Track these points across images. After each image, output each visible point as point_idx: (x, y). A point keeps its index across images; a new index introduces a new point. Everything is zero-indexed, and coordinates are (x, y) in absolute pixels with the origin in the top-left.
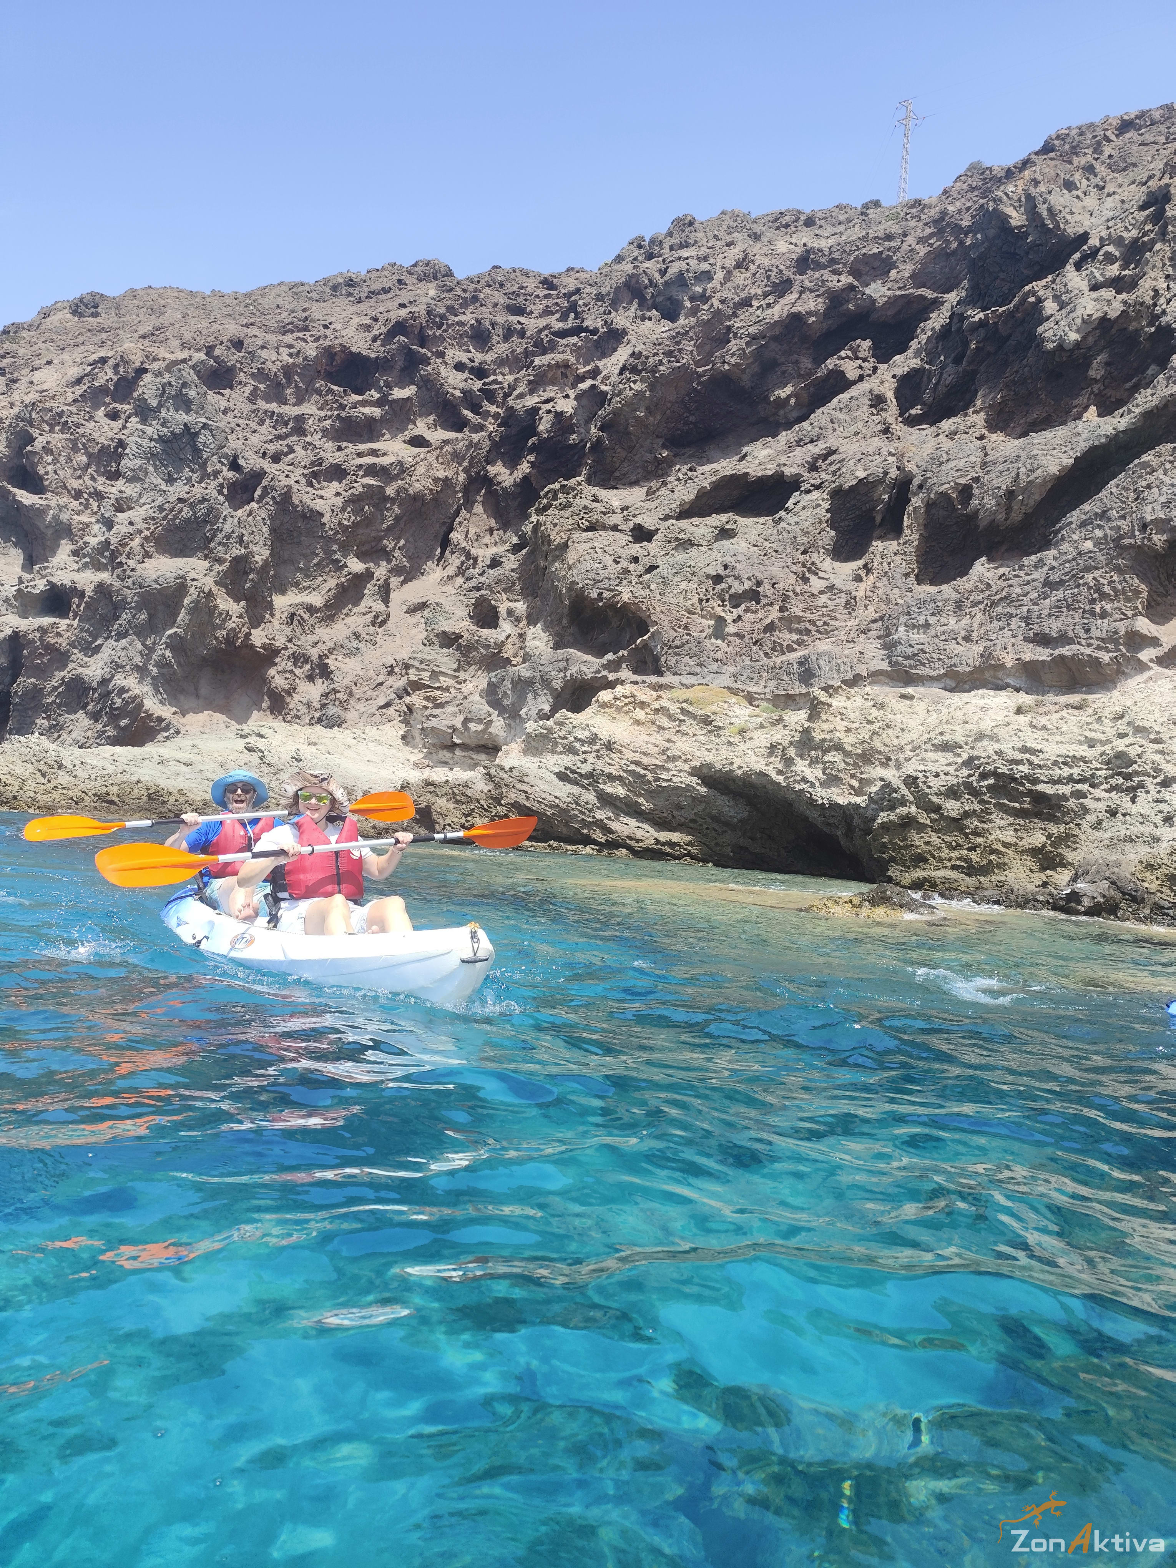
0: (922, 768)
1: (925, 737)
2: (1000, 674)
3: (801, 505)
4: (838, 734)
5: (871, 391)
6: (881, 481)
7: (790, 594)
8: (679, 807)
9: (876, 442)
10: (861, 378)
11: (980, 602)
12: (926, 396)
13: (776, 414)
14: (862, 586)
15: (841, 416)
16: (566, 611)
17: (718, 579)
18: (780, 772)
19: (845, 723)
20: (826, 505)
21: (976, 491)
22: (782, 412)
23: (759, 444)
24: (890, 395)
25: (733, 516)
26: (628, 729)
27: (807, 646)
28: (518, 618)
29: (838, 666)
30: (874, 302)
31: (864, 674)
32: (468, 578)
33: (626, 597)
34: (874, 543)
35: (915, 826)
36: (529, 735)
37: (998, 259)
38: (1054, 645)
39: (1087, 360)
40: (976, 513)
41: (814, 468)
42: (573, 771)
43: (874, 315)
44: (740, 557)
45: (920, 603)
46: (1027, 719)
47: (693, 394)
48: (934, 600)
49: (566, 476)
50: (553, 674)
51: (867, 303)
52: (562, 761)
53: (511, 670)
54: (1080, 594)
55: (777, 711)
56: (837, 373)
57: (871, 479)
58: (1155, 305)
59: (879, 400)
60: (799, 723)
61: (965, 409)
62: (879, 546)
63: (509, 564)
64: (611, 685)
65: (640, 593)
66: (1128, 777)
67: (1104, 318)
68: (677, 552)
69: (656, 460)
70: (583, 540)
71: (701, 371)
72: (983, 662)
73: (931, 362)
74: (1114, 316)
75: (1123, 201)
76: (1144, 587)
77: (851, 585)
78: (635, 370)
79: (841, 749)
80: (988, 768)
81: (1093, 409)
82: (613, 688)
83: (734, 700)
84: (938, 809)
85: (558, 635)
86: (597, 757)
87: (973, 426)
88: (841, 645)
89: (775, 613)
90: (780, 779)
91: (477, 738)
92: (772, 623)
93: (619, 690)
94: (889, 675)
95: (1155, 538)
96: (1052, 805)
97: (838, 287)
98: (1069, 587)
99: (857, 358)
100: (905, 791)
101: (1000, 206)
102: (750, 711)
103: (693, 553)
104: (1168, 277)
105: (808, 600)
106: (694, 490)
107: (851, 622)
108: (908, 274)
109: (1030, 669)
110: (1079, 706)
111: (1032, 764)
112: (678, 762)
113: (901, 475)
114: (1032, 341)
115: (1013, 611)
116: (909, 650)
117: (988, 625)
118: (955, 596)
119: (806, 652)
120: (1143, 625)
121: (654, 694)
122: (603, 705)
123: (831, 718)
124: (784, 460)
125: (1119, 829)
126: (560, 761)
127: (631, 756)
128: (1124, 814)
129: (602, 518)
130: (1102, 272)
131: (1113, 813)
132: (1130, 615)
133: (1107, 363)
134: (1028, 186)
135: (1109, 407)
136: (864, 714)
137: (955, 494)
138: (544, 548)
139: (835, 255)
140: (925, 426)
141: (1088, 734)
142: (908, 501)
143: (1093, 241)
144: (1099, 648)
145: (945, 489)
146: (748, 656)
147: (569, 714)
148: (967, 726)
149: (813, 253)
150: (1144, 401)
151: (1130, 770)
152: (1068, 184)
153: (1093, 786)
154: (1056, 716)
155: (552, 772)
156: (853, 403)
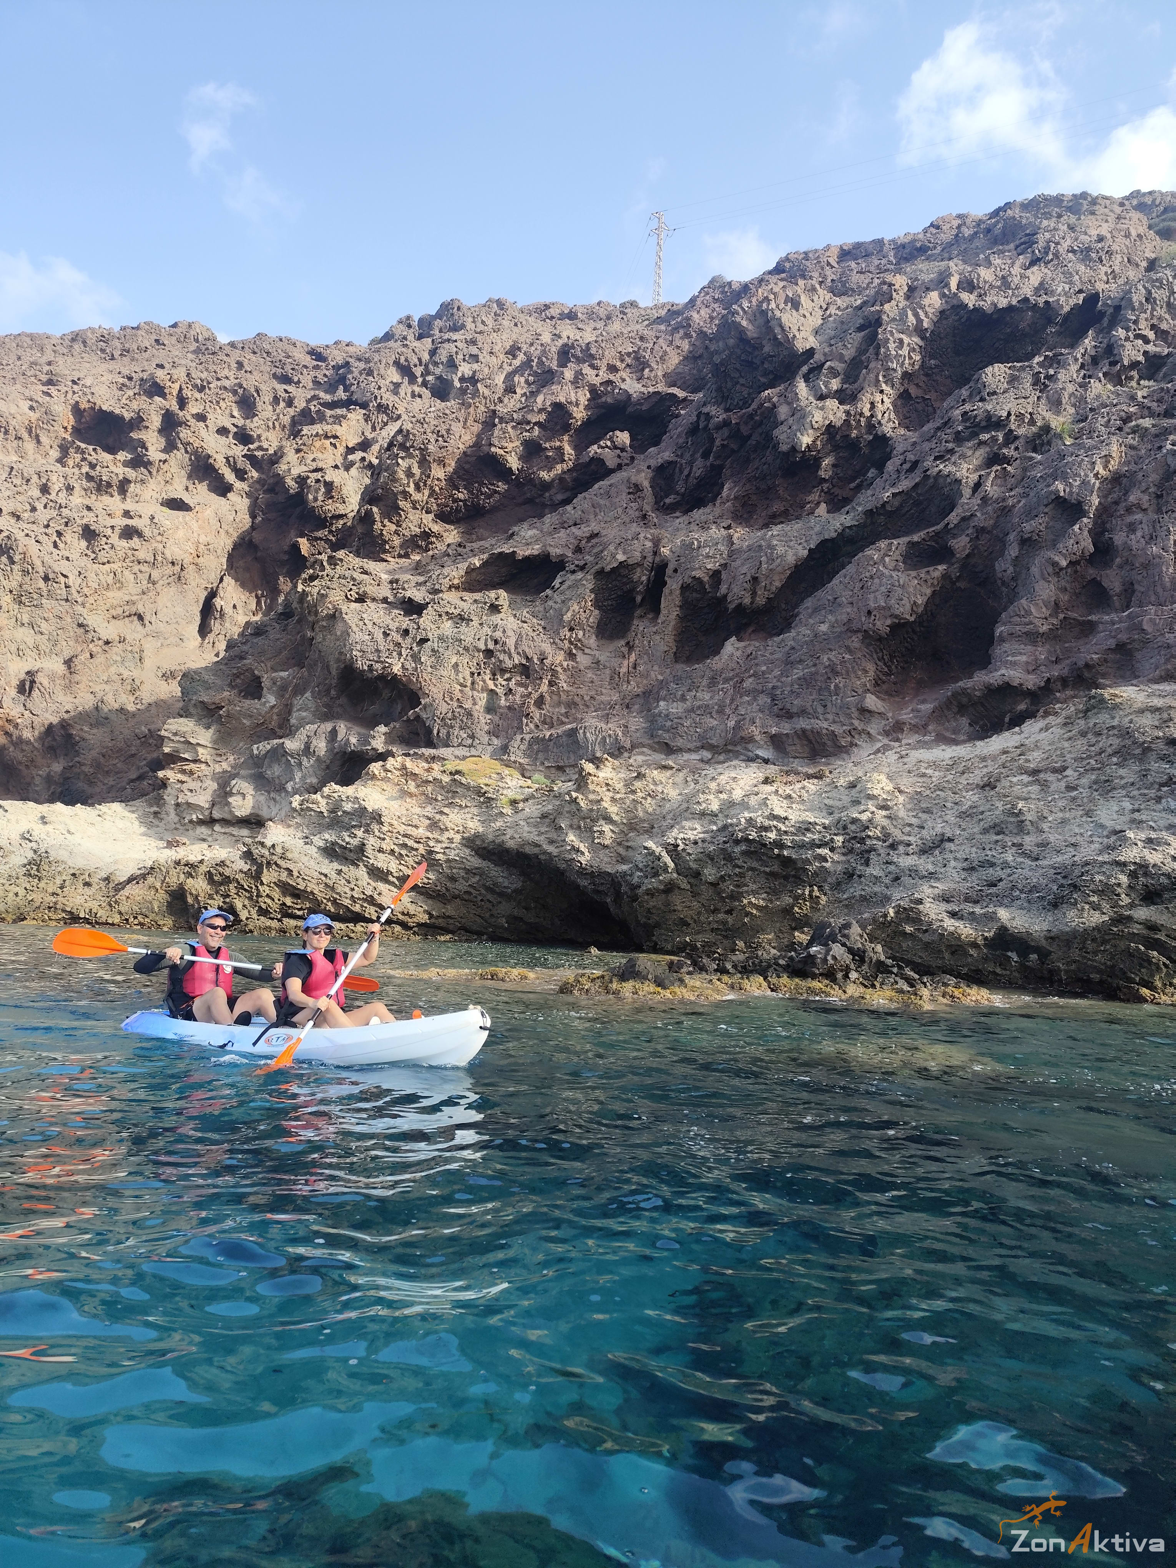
0: (681, 836)
1: (685, 805)
2: (750, 746)
3: (567, 583)
4: (605, 805)
5: (628, 481)
6: (638, 565)
7: (559, 669)
8: (453, 879)
9: (634, 528)
10: (620, 467)
11: (731, 679)
12: (678, 488)
13: (541, 495)
14: (626, 663)
15: (602, 502)
16: (334, 682)
17: (489, 653)
18: (551, 842)
19: (611, 794)
20: (591, 586)
21: (724, 576)
22: (547, 494)
23: (525, 525)
24: (646, 484)
25: (502, 593)
26: (399, 802)
27: (575, 720)
28: (283, 689)
29: (604, 738)
30: (629, 396)
31: (628, 746)
32: (230, 646)
33: (397, 669)
34: (635, 622)
35: (676, 891)
36: (295, 810)
37: (738, 366)
38: (795, 719)
39: (817, 461)
40: (725, 596)
41: (578, 550)
42: (341, 846)
43: (630, 409)
44: (510, 633)
45: (677, 680)
46: (773, 789)
47: (462, 472)
48: (690, 677)
49: (335, 547)
50: (321, 746)
51: (624, 398)
52: (329, 836)
53: (276, 741)
54: (817, 673)
55: (548, 782)
56: (598, 461)
57: (630, 562)
58: (872, 416)
59: (637, 489)
60: (569, 793)
61: (714, 500)
62: (640, 626)
63: (274, 633)
64: (382, 757)
65: (411, 665)
66: (862, 841)
67: (830, 426)
68: (447, 626)
69: (426, 535)
70: (351, 611)
71: (469, 451)
72: (734, 735)
73: (681, 456)
74: (838, 424)
75: (842, 323)
76: (871, 667)
77: (615, 662)
78: (403, 447)
79: (608, 819)
80: (740, 835)
81: (823, 506)
82: (384, 760)
83: (507, 771)
84: (697, 874)
85: (326, 706)
86: (367, 831)
87: (721, 517)
88: (607, 718)
89: (544, 688)
90: (551, 849)
91: (238, 813)
92: (542, 697)
93: (391, 762)
94: (651, 748)
95: (878, 623)
96: (797, 869)
97: (597, 381)
98: (808, 666)
99: (616, 447)
100: (667, 859)
101: (738, 319)
102: (522, 782)
103: (463, 628)
104: (882, 392)
105: (575, 675)
106: (463, 566)
107: (616, 697)
108: (660, 373)
109: (776, 741)
110: (819, 776)
111: (779, 830)
112: (451, 834)
113: (657, 559)
114: (769, 441)
115: (760, 687)
116: (669, 723)
117: (738, 701)
118: (709, 674)
119: (574, 725)
120: (872, 701)
121: (426, 766)
122: (374, 777)
123: (598, 789)
124: (549, 541)
125: (856, 890)
126: (327, 836)
127: (402, 829)
128: (860, 876)
129: (371, 590)
130: (826, 385)
131: (850, 875)
132: (860, 691)
133: (834, 466)
134: (762, 302)
135: (836, 504)
136: (628, 784)
137: (706, 579)
138: (311, 618)
139: (593, 351)
140: (678, 514)
141: (827, 801)
142: (665, 583)
143: (818, 357)
144: (834, 722)
145: (698, 574)
146: (520, 728)
147: (338, 787)
148: (722, 796)
149: (573, 347)
150: (865, 501)
151: (863, 835)
152: (795, 304)
153: (832, 850)
154: (799, 785)
155: (319, 848)
156: (613, 490)
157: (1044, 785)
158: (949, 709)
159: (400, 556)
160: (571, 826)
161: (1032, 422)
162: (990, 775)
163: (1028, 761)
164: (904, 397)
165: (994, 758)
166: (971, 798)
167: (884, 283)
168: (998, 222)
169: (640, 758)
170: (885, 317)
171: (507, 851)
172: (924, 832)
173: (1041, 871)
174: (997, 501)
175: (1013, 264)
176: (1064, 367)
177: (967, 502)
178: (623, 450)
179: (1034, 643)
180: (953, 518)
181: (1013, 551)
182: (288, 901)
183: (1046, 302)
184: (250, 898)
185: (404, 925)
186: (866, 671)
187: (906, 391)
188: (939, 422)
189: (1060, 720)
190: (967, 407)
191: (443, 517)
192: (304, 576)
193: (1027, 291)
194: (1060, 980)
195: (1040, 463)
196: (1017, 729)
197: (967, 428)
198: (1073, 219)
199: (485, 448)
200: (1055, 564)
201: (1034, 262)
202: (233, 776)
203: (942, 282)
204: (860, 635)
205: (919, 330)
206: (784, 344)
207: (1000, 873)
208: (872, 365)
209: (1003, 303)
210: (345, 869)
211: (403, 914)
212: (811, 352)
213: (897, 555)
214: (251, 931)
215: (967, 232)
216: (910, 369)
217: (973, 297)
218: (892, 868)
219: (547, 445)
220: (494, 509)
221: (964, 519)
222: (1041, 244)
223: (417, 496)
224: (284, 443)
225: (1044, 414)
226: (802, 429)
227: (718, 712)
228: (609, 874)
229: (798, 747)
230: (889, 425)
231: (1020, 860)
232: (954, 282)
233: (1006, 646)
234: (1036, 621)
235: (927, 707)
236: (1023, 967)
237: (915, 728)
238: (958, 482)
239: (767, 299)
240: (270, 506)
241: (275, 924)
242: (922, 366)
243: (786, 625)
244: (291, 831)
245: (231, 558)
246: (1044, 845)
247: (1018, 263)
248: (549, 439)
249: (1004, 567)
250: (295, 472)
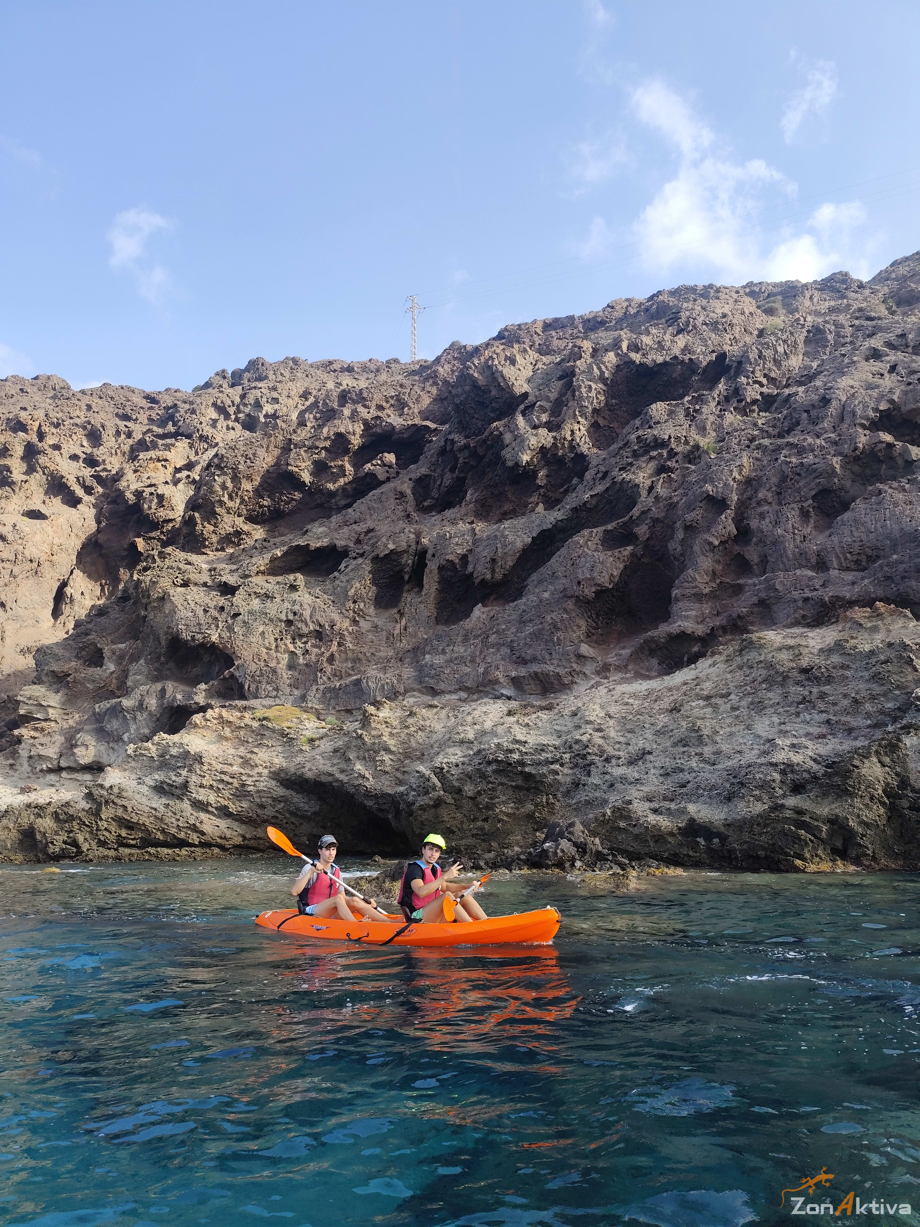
0: (446, 760)
1: (448, 736)
2: (496, 687)
3: (350, 567)
4: (384, 738)
5: (395, 490)
6: (405, 551)
7: (346, 633)
8: (262, 806)
9: (401, 524)
10: (388, 479)
11: (479, 636)
12: (433, 494)
13: (329, 501)
14: (398, 626)
15: (375, 506)
16: (163, 651)
17: (289, 623)
18: (342, 771)
19: (389, 730)
20: (369, 569)
21: (470, 558)
22: (333, 501)
23: (317, 524)
24: (409, 492)
25: (299, 576)
26: (217, 745)
27: (360, 672)
28: (121, 657)
29: (383, 686)
30: (394, 427)
31: (402, 690)
32: (78, 624)
33: (214, 638)
34: (405, 595)
35: (443, 806)
36: (129, 756)
37: (473, 405)
38: (529, 665)
39: (535, 474)
40: (472, 574)
41: (358, 542)
42: (169, 785)
43: (395, 437)
44: (306, 606)
45: (439, 638)
46: (515, 719)
47: (265, 485)
48: (448, 636)
49: (165, 544)
50: (152, 703)
51: (390, 428)
52: (159, 776)
53: (114, 701)
54: (543, 629)
55: (338, 723)
56: (372, 475)
57: (399, 550)
58: (573, 440)
59: (402, 495)
60: (355, 731)
61: (460, 503)
62: (408, 597)
63: (114, 614)
64: (203, 709)
65: (226, 634)
66: (584, 757)
67: (542, 447)
68: (256, 603)
69: (238, 533)
70: (177, 594)
71: (271, 470)
72: (484, 679)
73: (434, 471)
74: (549, 446)
75: (547, 374)
76: (583, 623)
77: (390, 626)
78: (218, 467)
79: (387, 750)
80: (491, 757)
81: (541, 505)
82: (205, 712)
83: (305, 716)
84: (459, 791)
85: (156, 670)
86: (190, 771)
87: (466, 515)
88: (384, 669)
89: (334, 648)
90: (342, 777)
91: (82, 762)
92: (332, 655)
93: (210, 713)
94: (420, 691)
95: (586, 590)
96: (536, 782)
97: (368, 417)
98: (536, 625)
99: (385, 465)
100: (435, 780)
101: (471, 372)
102: (317, 724)
103: (268, 604)
104: (578, 422)
105: (358, 637)
106: (268, 556)
107: (391, 653)
108: (416, 411)
109: (516, 682)
110: (549, 708)
111: (520, 752)
112: (260, 769)
113: (419, 547)
114: (499, 460)
115: (501, 641)
116: (433, 672)
117: (486, 652)
118: (462, 632)
119: (359, 676)
120: (585, 649)
121: (239, 714)
122: (196, 726)
123: (379, 726)
124: (336, 535)
125: (582, 796)
126: (157, 777)
127: (219, 767)
128: (584, 785)
129: (194, 577)
130: (538, 418)
131: (576, 784)
132: (576, 642)
133: (547, 476)
134: (488, 360)
135: (551, 504)
136: (403, 721)
137: (457, 561)
138: (144, 601)
139: (365, 395)
140: (434, 513)
141: (556, 727)
142: (426, 565)
143: (531, 398)
144: (558, 666)
145: (450, 557)
146: (315, 681)
147: (166, 736)
148: (476, 727)
149: (350, 393)
150: (571, 501)
151: (585, 752)
152: (512, 361)
153: (562, 765)
154: (534, 716)
155: (150, 787)
156: (384, 497)
157: (715, 707)
158: (643, 653)
159: (217, 550)
160: (358, 758)
161: (687, 442)
162: (675, 701)
163: (702, 689)
164: (595, 427)
165: (678, 688)
166: (663, 720)
167: (575, 346)
168: (653, 304)
169: (412, 700)
170: (577, 370)
171: (307, 781)
172: (630, 748)
173: (717, 773)
174: (666, 500)
175: (665, 333)
176: (705, 404)
177: (645, 500)
178: (390, 467)
179: (700, 601)
180: (636, 512)
181: (680, 535)
182: (124, 833)
183: (690, 359)
184: (91, 832)
185: (222, 847)
186: (579, 627)
187: (596, 422)
188: (621, 443)
189: (723, 658)
190: (640, 432)
191: (251, 519)
192: (139, 567)
193: (676, 351)
194: (737, 858)
195: (694, 471)
196: (693, 666)
197: (641, 447)
198: (704, 302)
199: (284, 467)
200: (710, 543)
201: (680, 331)
202: (78, 731)
203: (616, 345)
204: (573, 600)
205: (602, 379)
206: (506, 389)
207: (688, 776)
208: (570, 404)
209: (660, 359)
210: (171, 803)
211: (221, 838)
212: (525, 395)
213: (596, 540)
214: (91, 860)
215: (632, 311)
216: (597, 407)
217: (638, 356)
218: (607, 777)
219: (332, 464)
220: (292, 513)
221: (643, 513)
222: (683, 319)
223: (230, 504)
224: (124, 465)
225: (695, 437)
226: (522, 450)
227: (471, 661)
228: (390, 795)
229: (532, 686)
230: (585, 446)
231: (702, 765)
232: (624, 346)
233: (681, 604)
234: (700, 585)
235: (626, 652)
236: (709, 850)
237: (618, 668)
238: (637, 486)
239: (491, 358)
240: (112, 514)
241: (112, 853)
242: (607, 404)
243: (519, 594)
244: (127, 774)
245: (80, 555)
246: (718, 753)
247: (668, 332)
248: (333, 460)
249: (674, 546)
250: (133, 487)
